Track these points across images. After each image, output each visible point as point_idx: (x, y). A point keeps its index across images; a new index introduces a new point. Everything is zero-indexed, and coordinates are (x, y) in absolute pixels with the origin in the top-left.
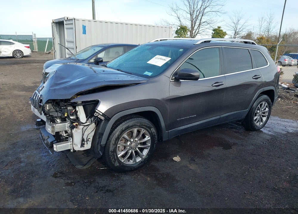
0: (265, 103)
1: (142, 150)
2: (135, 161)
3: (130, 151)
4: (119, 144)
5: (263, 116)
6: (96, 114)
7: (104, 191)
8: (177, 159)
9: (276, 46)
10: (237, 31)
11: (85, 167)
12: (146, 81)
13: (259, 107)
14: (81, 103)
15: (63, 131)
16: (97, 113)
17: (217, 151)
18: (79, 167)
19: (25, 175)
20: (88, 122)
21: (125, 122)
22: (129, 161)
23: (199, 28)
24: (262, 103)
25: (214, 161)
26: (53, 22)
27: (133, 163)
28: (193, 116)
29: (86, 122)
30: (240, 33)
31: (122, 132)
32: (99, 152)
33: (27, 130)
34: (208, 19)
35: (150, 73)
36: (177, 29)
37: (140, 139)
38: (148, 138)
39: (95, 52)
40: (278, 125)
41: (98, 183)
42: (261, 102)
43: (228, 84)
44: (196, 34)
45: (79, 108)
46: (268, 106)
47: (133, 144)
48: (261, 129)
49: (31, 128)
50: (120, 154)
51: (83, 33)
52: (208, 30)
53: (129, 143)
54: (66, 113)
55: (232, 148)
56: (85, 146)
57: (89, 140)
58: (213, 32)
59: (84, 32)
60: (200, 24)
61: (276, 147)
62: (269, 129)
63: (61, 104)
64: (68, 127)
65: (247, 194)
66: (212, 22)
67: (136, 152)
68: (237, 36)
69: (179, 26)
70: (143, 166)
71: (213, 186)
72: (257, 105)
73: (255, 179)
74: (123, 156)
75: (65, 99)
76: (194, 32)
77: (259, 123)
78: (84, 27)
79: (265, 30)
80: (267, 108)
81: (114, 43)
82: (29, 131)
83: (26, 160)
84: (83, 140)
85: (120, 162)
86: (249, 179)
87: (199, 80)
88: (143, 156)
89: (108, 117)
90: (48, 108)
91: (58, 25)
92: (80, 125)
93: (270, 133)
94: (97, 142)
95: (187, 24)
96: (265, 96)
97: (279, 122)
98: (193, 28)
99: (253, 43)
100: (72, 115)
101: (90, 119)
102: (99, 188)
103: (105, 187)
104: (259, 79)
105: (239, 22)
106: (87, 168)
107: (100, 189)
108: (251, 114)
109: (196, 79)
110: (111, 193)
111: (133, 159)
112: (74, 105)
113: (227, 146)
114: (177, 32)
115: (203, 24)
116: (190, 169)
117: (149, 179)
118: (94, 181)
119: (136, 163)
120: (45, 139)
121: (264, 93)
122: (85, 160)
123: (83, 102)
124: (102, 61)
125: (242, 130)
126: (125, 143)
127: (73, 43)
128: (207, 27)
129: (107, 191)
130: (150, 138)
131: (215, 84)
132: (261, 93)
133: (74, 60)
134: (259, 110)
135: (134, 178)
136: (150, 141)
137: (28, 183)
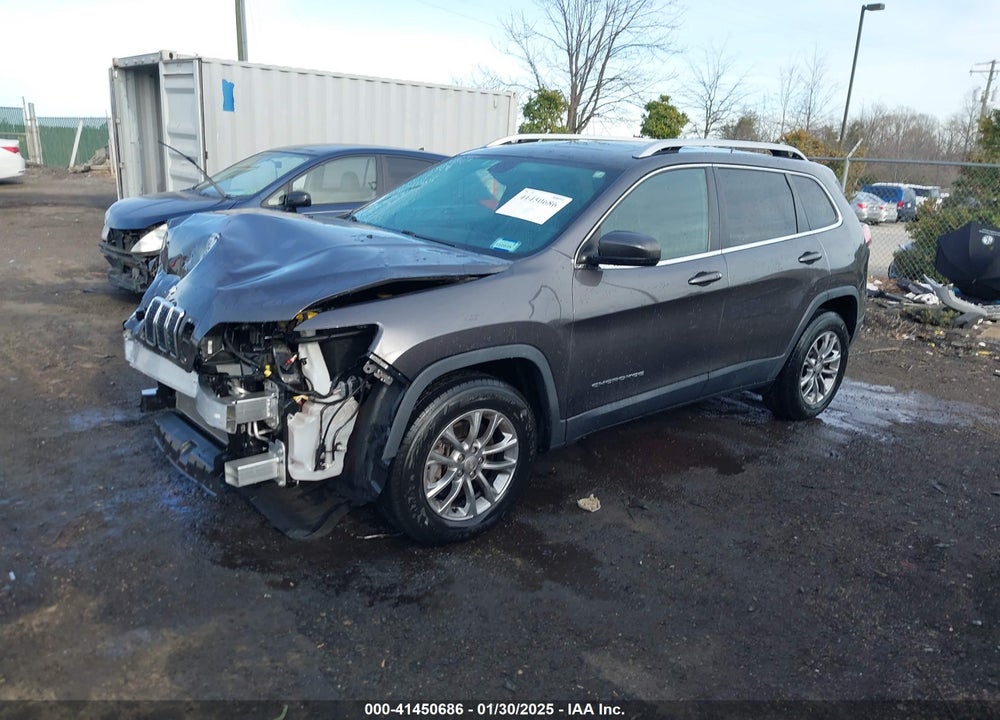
0: (831, 337)
1: (491, 475)
2: (473, 510)
3: (460, 481)
4: (431, 459)
5: (826, 376)
6: (370, 366)
7: (393, 601)
8: (590, 503)
9: (843, 161)
10: (714, 109)
11: (318, 535)
12: (507, 268)
13: (816, 348)
14: (314, 334)
15: (252, 424)
16: (372, 362)
17: (700, 481)
18: (298, 534)
19: (134, 563)
20: (335, 392)
21: (450, 392)
22: (455, 511)
23: (597, 99)
24: (824, 337)
25: (699, 508)
26: (116, 67)
27: (468, 517)
28: (635, 375)
29: (330, 394)
30: (723, 117)
31: (442, 421)
32: (369, 483)
33: (92, 426)
34: (625, 69)
35: (511, 244)
36: (530, 99)
37: (489, 445)
38: (509, 440)
39: (282, 172)
40: (864, 401)
41: (369, 578)
42: (820, 332)
43: (732, 276)
44: (588, 119)
45: (307, 350)
46: (839, 344)
47: (469, 460)
48: (818, 414)
49: (102, 422)
50: (431, 489)
51: (225, 108)
52: (624, 105)
53: (456, 456)
54: (268, 367)
55: (743, 471)
56: (328, 466)
57: (339, 447)
58: (647, 114)
59: (229, 104)
60: (598, 86)
61: (866, 464)
62: (841, 414)
63: (254, 338)
64: (271, 411)
65: (807, 593)
66: (638, 80)
67: (477, 484)
68: (714, 126)
69: (535, 92)
70: (493, 525)
71: (708, 575)
72: (811, 343)
73: (823, 554)
74: (441, 496)
75: (268, 323)
76: (580, 109)
77: (813, 395)
78: (228, 88)
79: (800, 109)
80: (836, 353)
81: (342, 145)
82: (100, 430)
83: (120, 519)
84: (321, 449)
85: (431, 513)
86: (807, 555)
87: (660, 263)
88: (496, 494)
89: (404, 376)
90: (210, 351)
91: (131, 76)
92: (314, 402)
93: (845, 426)
94: (365, 452)
95: (561, 84)
96: (832, 316)
97: (867, 394)
98: (576, 98)
99: (795, 156)
100: (289, 372)
101: (342, 384)
102: (377, 593)
103: (391, 588)
104: (815, 263)
105: (721, 81)
106: (322, 538)
107: (376, 596)
108: (793, 369)
109: (649, 260)
110: (415, 605)
111: (468, 505)
112: (293, 341)
113: (729, 466)
114: (528, 110)
115: (607, 86)
116: (634, 532)
117: (519, 562)
118: (354, 572)
119: (476, 516)
120: (179, 451)
121: (829, 305)
122: (313, 514)
123: (319, 332)
124: (307, 204)
125: (764, 418)
126: (445, 454)
127: (191, 141)
128: (621, 94)
129: (403, 600)
130: (515, 440)
131: (696, 276)
132: (822, 306)
133: (214, 197)
134: (816, 358)
135: (475, 559)
136: (517, 449)
137: (148, 586)
